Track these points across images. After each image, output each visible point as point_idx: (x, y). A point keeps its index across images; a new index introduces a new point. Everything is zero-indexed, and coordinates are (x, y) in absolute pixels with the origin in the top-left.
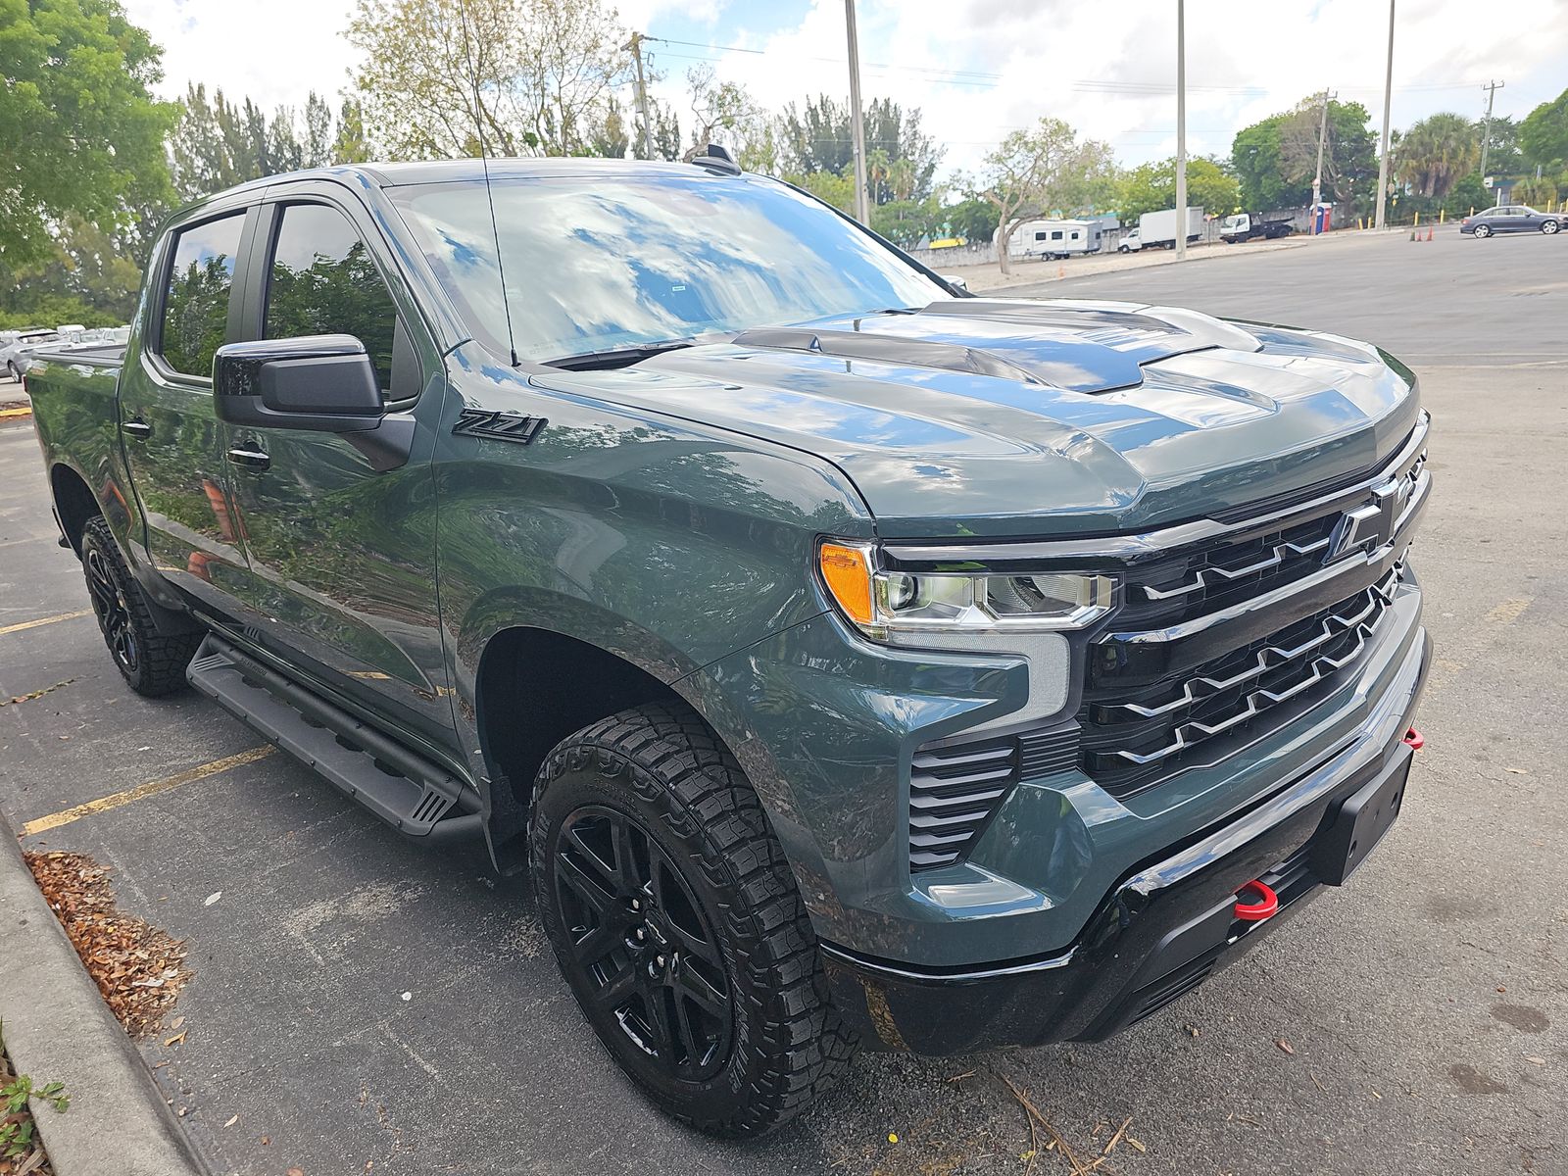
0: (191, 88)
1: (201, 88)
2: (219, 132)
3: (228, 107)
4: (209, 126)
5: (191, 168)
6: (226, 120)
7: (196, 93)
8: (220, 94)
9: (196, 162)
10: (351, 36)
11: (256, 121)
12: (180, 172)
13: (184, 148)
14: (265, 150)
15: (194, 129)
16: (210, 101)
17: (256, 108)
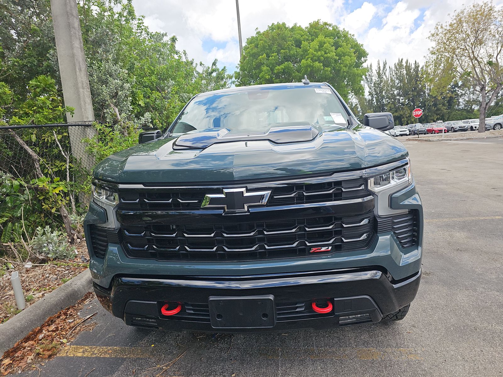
0: (399, 60)
1: (402, 60)
2: (405, 72)
3: (409, 64)
4: (402, 70)
5: (394, 83)
6: (408, 68)
7: (400, 61)
8: (407, 61)
9: (396, 81)
10: (431, 38)
11: (417, 67)
12: (391, 85)
13: (393, 78)
14: (417, 76)
15: (398, 72)
16: (404, 63)
17: (418, 63)
